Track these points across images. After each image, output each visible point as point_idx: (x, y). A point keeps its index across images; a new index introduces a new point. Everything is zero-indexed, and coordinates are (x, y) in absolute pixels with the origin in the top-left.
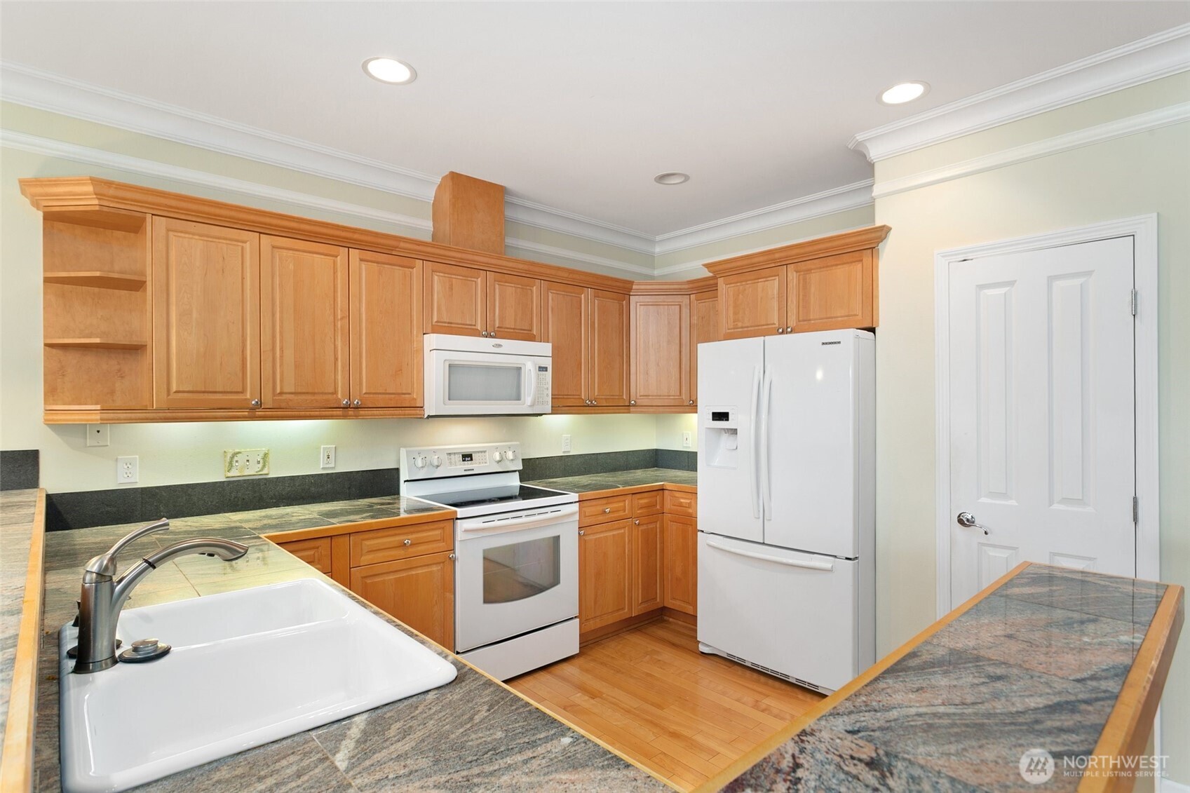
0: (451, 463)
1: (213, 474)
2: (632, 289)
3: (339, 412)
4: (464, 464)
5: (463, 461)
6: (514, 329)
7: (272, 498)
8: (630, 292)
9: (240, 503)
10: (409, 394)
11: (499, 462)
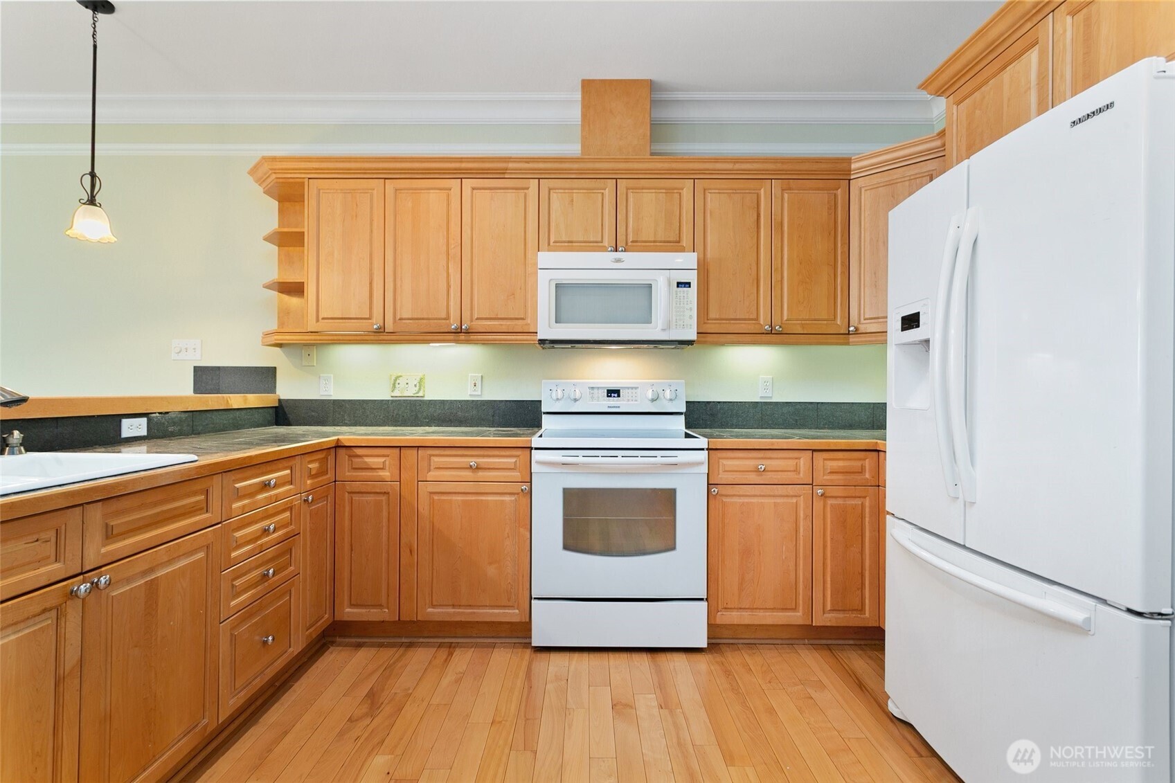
0: (592, 398)
1: (381, 393)
2: (850, 171)
3: (451, 337)
4: (609, 401)
5: (608, 396)
6: (654, 242)
7: (425, 418)
8: (850, 174)
9: (400, 420)
10: (523, 319)
11: (653, 400)
